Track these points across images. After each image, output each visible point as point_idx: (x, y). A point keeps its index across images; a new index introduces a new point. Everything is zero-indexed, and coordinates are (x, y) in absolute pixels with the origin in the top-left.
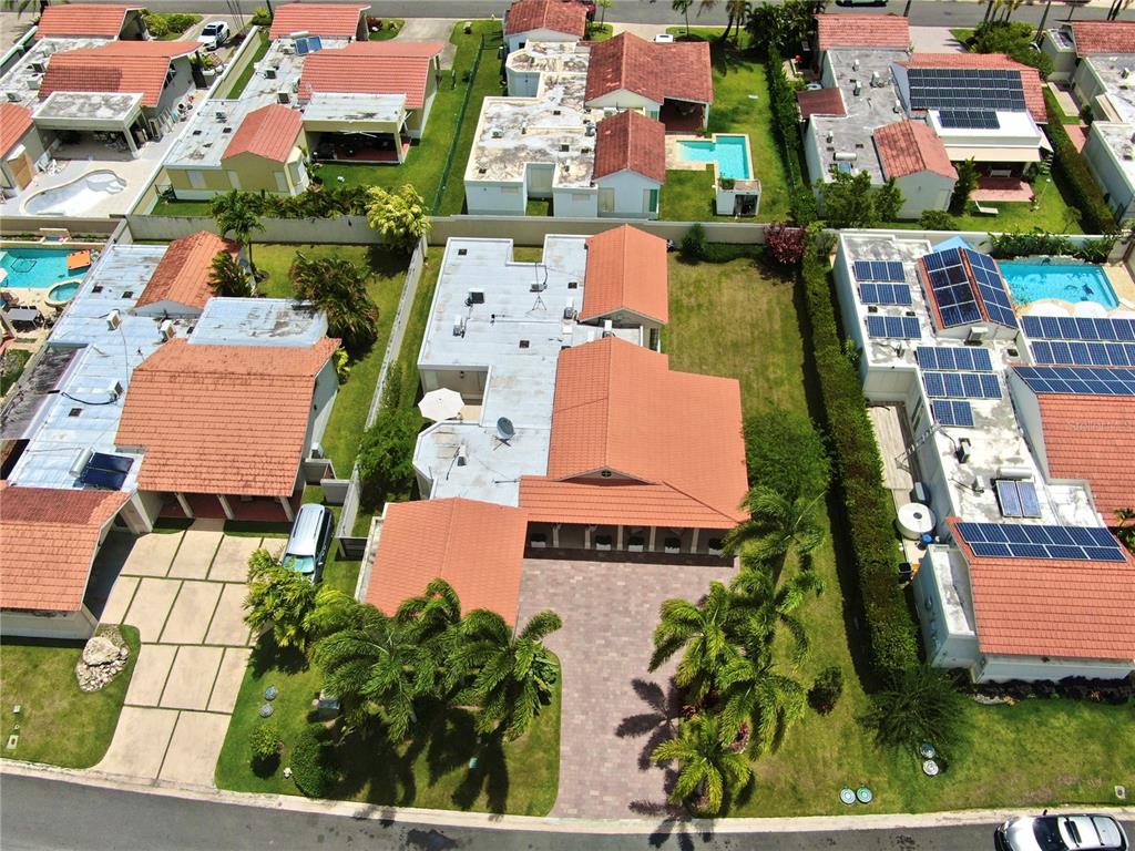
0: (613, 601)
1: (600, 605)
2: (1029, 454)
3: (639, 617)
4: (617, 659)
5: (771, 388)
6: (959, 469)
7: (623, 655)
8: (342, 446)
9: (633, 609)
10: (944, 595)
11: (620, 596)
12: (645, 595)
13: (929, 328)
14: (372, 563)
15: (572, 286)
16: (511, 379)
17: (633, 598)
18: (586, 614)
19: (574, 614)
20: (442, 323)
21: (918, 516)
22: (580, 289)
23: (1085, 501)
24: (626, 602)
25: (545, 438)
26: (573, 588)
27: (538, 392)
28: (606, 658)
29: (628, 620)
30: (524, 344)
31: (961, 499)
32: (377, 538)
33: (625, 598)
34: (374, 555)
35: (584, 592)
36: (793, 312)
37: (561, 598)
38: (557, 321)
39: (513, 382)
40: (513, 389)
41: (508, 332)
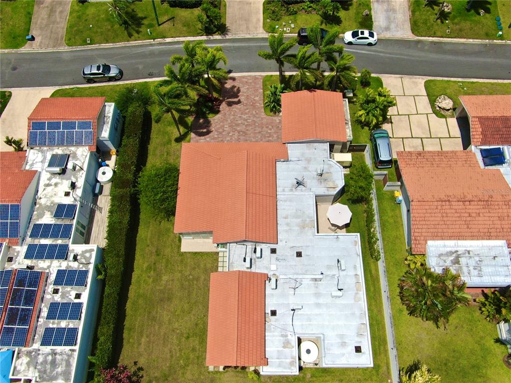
0: (244, 136)
1: (250, 134)
2: (39, 190)
3: (234, 130)
4: (243, 115)
5: (155, 264)
6: (77, 180)
7: (240, 117)
8: (389, 212)
9: (236, 134)
10: (110, 120)
11: (242, 138)
12: (231, 139)
13: (49, 281)
14: (346, 120)
15: (274, 313)
16: (303, 227)
17: (236, 137)
18: (256, 130)
19: (260, 130)
20: (354, 273)
21: (104, 173)
22: (268, 311)
23: (28, 164)
24: (239, 136)
25: (280, 187)
26: (262, 140)
27: (286, 218)
28: (247, 115)
29: (238, 129)
30: (299, 254)
31: (83, 163)
32: (348, 130)
33: (240, 137)
34: (346, 123)
35: (257, 139)
36: (125, 335)
37: (266, 136)
38: (281, 277)
39: (301, 224)
40: (301, 219)
41: (310, 265)
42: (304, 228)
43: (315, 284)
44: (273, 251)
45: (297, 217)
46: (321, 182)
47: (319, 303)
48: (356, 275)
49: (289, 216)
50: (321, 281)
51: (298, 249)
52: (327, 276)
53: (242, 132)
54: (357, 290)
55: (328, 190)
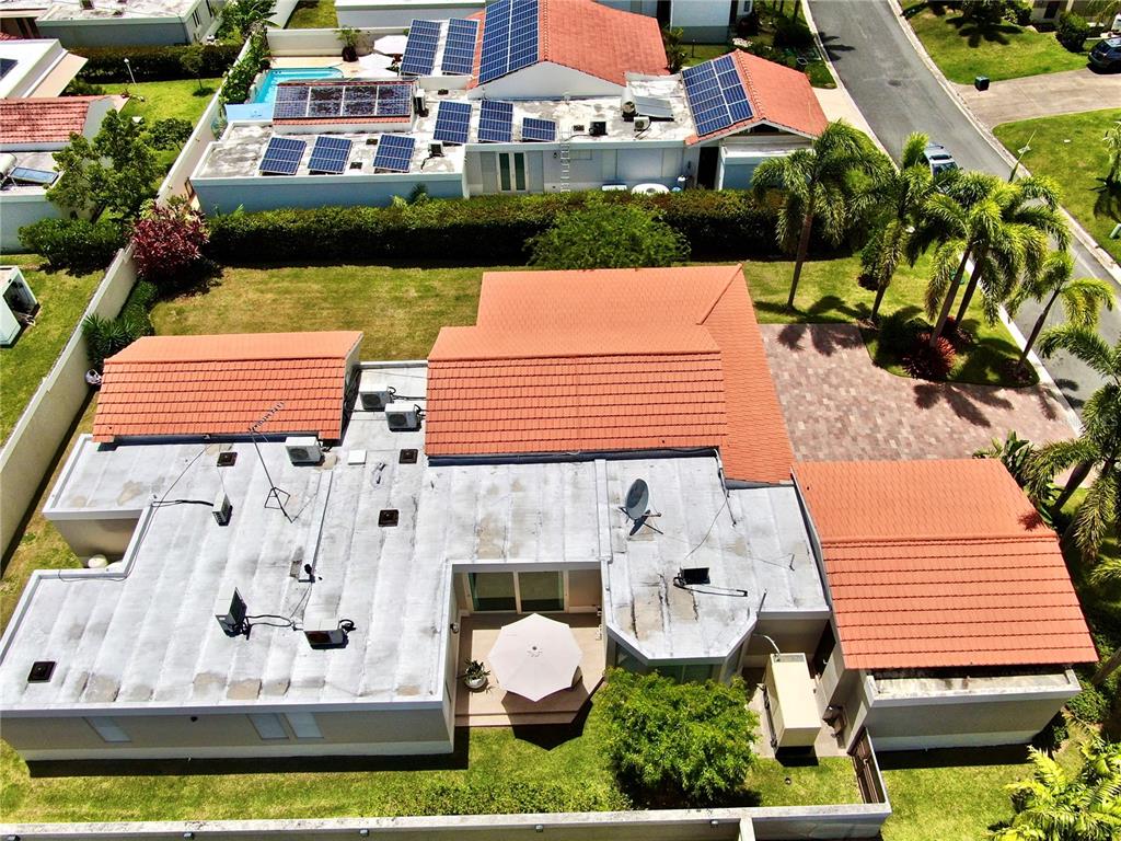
15: (227, 460)
16: (482, 530)
20: (295, 681)
22: (236, 448)
27: (516, 487)
30: (388, 518)
33: (822, 422)
38: (326, 475)
39: (492, 525)
40: (510, 524)
41: (350, 547)
42: (478, 533)
43: (286, 560)
44: (408, 457)
45: (519, 516)
46: (656, 584)
47: (223, 568)
48: (289, 683)
49: (520, 494)
50: (292, 575)
51: (409, 516)
52: (305, 594)
53: (844, 426)
54: (234, 684)
55: (621, 606)
